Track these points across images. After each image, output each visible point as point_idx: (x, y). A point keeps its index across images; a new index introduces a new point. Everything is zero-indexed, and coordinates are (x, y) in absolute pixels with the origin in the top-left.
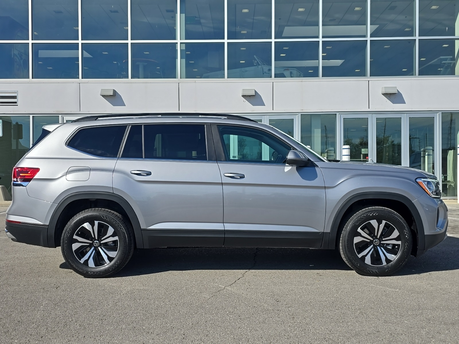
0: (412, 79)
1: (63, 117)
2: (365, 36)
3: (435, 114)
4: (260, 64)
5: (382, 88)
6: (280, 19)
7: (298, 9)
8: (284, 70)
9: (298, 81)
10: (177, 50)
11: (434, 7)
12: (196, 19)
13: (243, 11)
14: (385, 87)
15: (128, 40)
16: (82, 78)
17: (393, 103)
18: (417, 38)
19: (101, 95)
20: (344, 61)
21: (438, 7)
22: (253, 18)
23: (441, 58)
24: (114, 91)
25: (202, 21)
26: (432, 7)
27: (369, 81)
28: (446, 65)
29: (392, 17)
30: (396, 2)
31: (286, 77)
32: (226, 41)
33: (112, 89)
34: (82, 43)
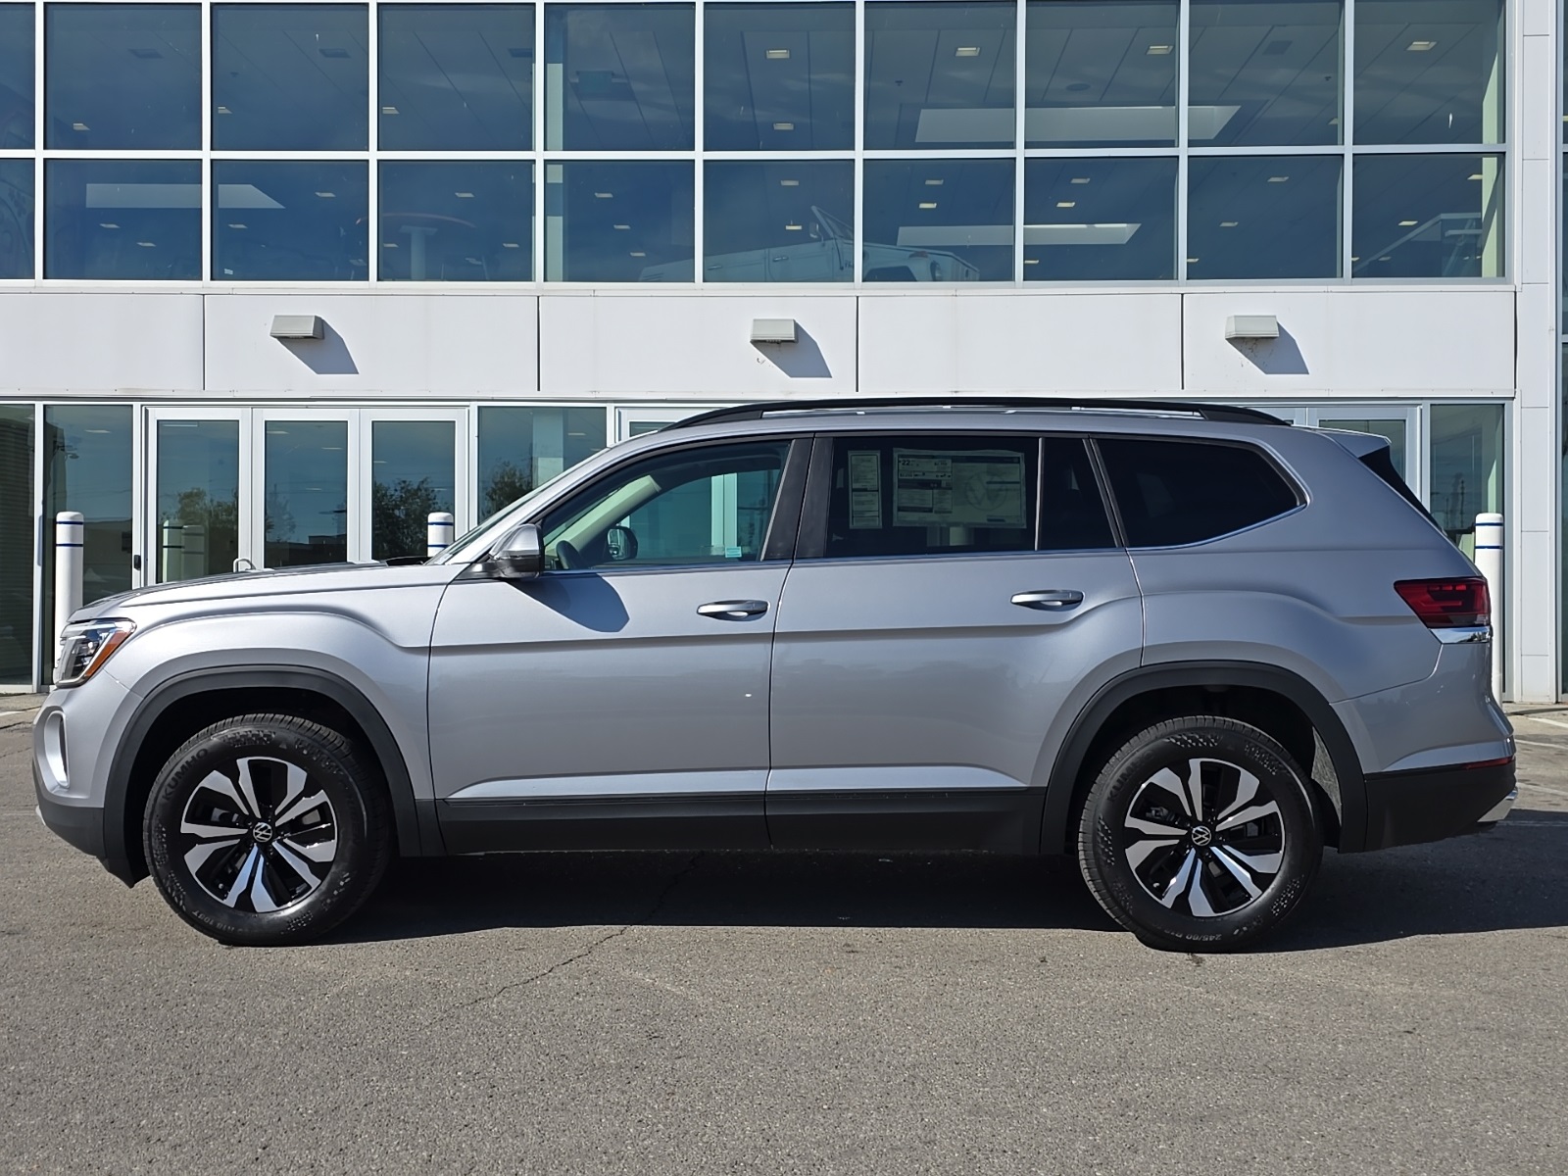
0: (1331, 288)
1: (147, 411)
2: (1173, 141)
3: (1409, 408)
4: (832, 235)
5: (1229, 318)
6: (899, 82)
7: (956, 50)
8: (911, 256)
9: (943, 293)
10: (535, 184)
11: (1418, 45)
12: (614, 80)
13: (769, 56)
14: (1235, 317)
15: (368, 150)
16: (212, 279)
17: (1266, 373)
18: (1348, 149)
19: (275, 337)
20: (1140, 228)
21: (1433, 44)
22: (809, 79)
23: (1442, 220)
24: (320, 323)
25: (637, 87)
26: (1411, 44)
27: (1182, 295)
28: (1461, 244)
29: (1281, 75)
30: (1285, 26)
31: (916, 281)
32: (699, 155)
33: (311, 316)
34: (212, 160)
